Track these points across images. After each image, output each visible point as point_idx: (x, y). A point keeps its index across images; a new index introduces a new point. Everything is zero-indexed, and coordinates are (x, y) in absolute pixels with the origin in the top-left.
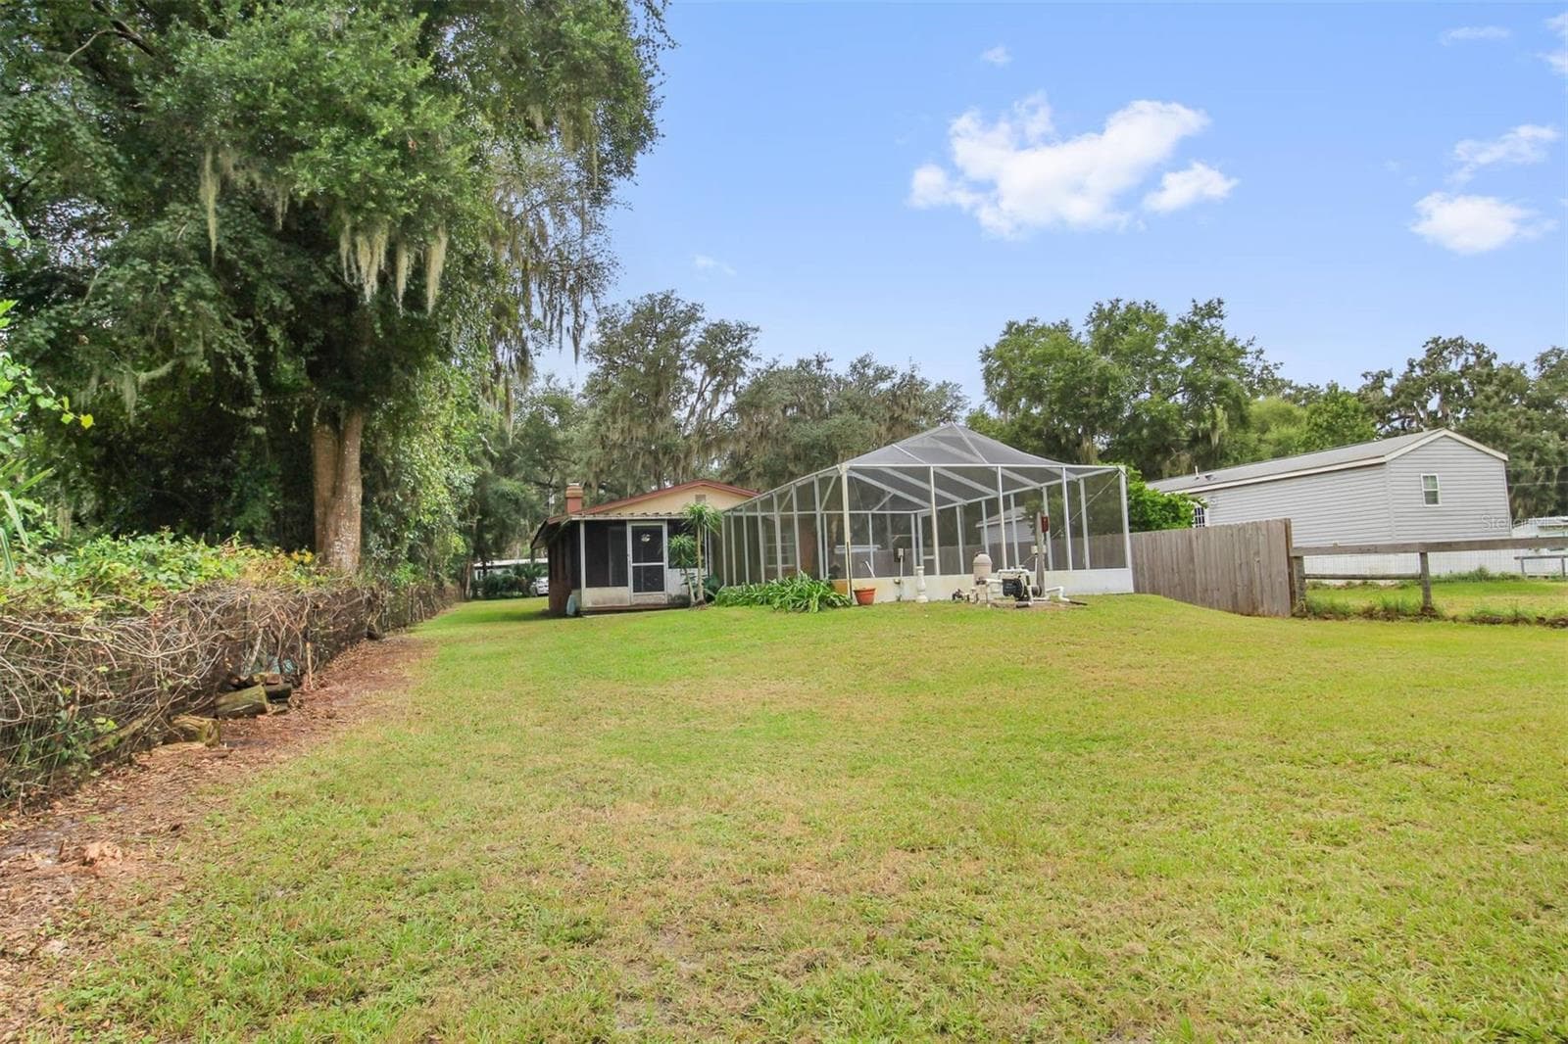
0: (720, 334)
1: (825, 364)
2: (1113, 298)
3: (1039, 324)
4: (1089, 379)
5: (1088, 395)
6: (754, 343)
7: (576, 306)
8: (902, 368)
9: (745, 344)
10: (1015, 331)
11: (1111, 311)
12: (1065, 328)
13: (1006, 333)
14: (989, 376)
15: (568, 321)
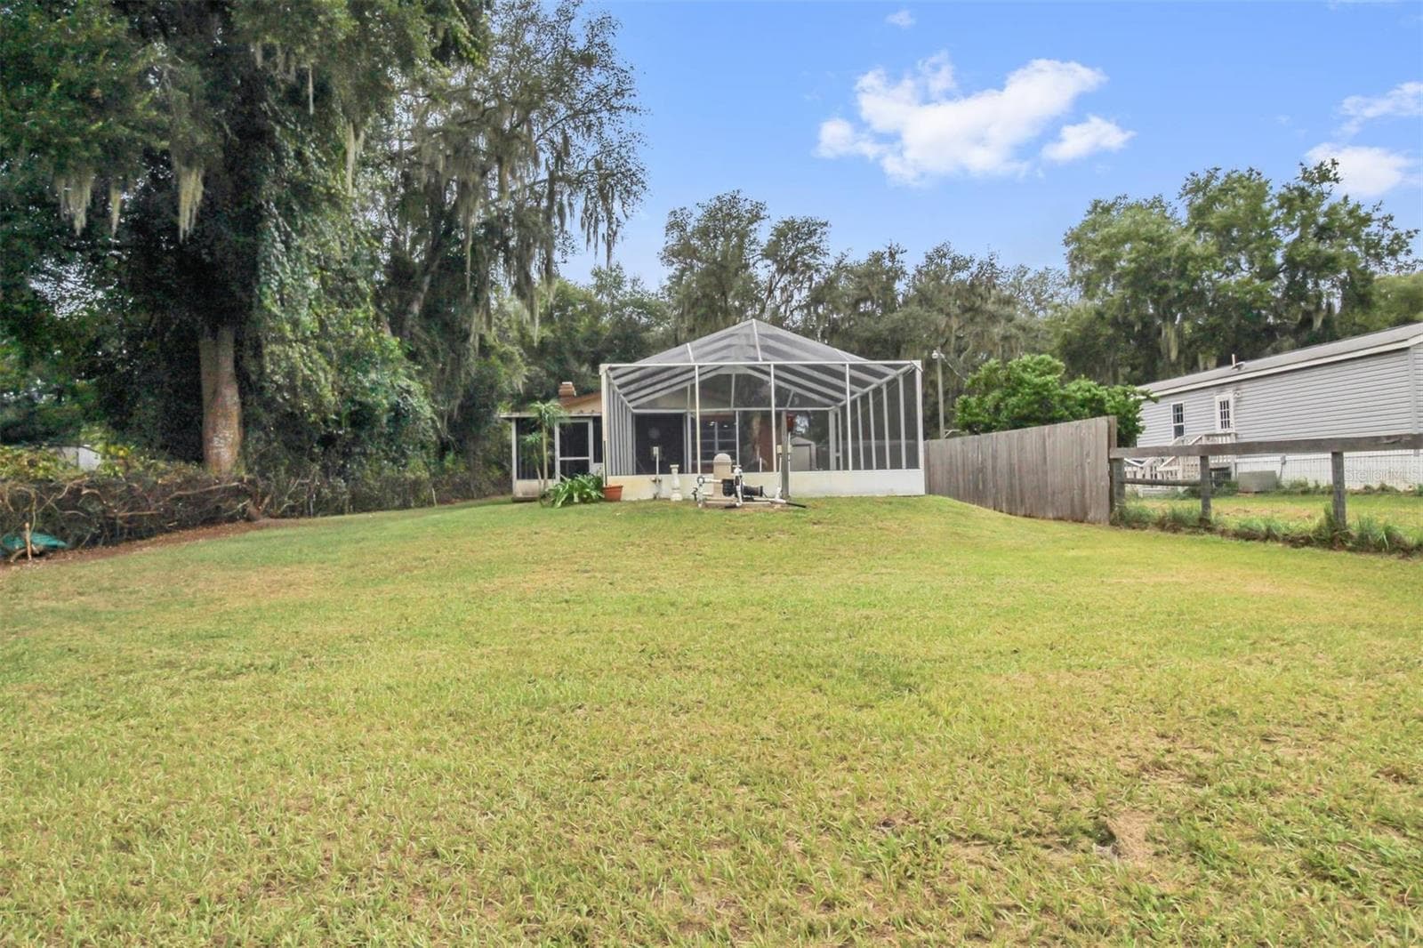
0: (791, 232)
1: (898, 257)
2: (1210, 167)
3: (1131, 200)
4: (1168, 259)
5: (1168, 277)
6: (824, 237)
7: (609, 212)
8: (981, 256)
9: (815, 239)
10: (1101, 210)
11: (1207, 183)
12: (1157, 203)
13: (1090, 213)
14: (1075, 259)
15: (603, 228)
